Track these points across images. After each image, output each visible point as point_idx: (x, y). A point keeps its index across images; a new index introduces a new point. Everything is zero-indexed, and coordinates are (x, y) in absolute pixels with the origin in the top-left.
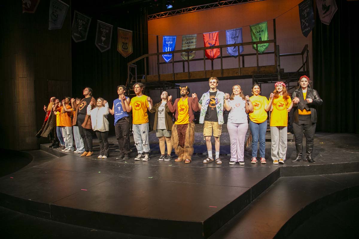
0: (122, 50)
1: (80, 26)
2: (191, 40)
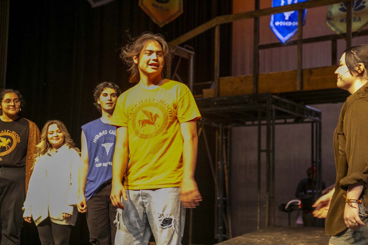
0: (153, 5)
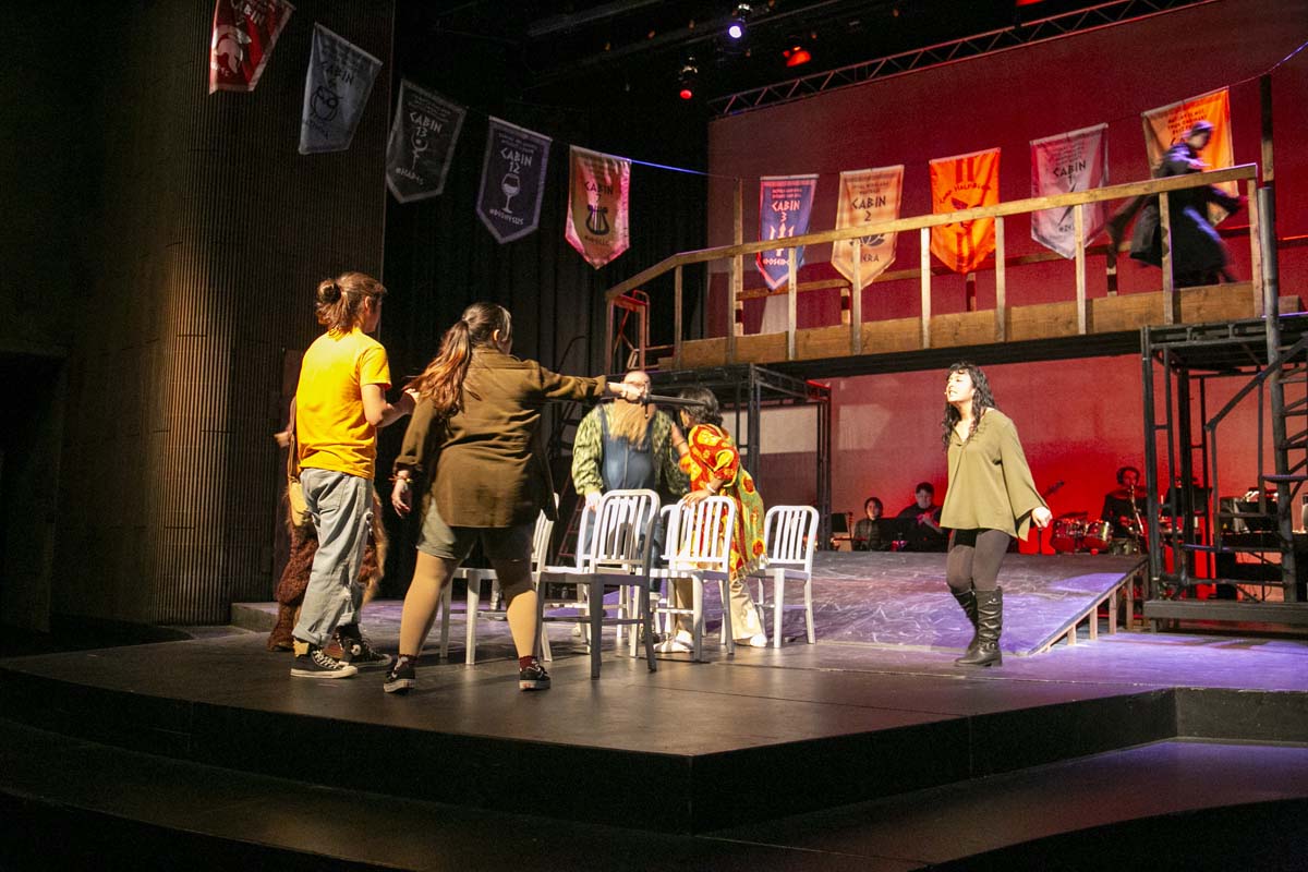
0: (584, 238)
1: (419, 142)
2: (878, 191)
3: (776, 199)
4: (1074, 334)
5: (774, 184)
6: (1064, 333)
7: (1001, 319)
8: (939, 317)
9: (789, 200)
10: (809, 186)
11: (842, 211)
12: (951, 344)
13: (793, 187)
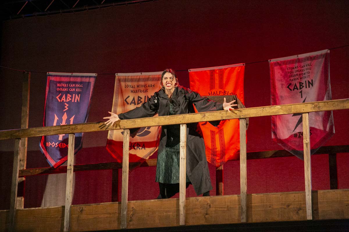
2: (146, 91)
3: (60, 92)
4: (303, 220)
5: (58, 79)
6: (295, 218)
7: (244, 203)
8: (192, 199)
9: (71, 94)
10: (89, 83)
11: (116, 105)
12: (202, 222)
13: (75, 83)
